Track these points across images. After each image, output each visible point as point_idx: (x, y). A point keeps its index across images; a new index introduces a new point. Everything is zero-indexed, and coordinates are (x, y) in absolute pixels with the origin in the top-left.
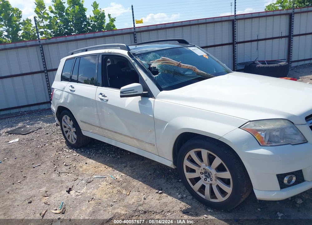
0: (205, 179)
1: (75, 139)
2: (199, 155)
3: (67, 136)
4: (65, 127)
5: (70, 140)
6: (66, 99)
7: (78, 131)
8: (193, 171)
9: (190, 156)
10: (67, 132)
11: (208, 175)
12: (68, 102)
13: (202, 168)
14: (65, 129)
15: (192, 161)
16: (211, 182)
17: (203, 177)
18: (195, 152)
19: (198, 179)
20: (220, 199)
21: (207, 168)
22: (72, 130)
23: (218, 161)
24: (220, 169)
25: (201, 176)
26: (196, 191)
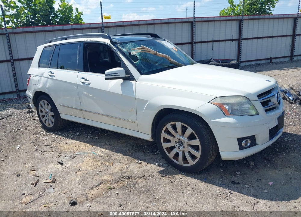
0: (179, 147)
1: (52, 123)
2: (174, 127)
3: (43, 120)
4: (42, 112)
5: (47, 125)
6: (45, 84)
7: (56, 114)
8: (169, 141)
9: (167, 128)
10: (43, 116)
11: (181, 143)
12: (47, 87)
13: (176, 138)
14: (41, 114)
15: (168, 133)
16: (183, 149)
17: (177, 145)
18: (171, 125)
19: (173, 148)
20: (191, 163)
21: (181, 138)
22: (50, 115)
23: (189, 131)
24: (191, 137)
25: (175, 145)
26: (171, 159)
